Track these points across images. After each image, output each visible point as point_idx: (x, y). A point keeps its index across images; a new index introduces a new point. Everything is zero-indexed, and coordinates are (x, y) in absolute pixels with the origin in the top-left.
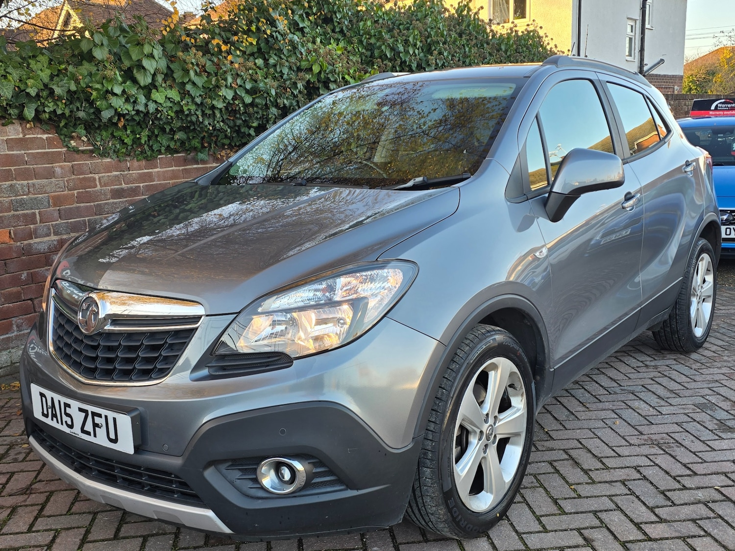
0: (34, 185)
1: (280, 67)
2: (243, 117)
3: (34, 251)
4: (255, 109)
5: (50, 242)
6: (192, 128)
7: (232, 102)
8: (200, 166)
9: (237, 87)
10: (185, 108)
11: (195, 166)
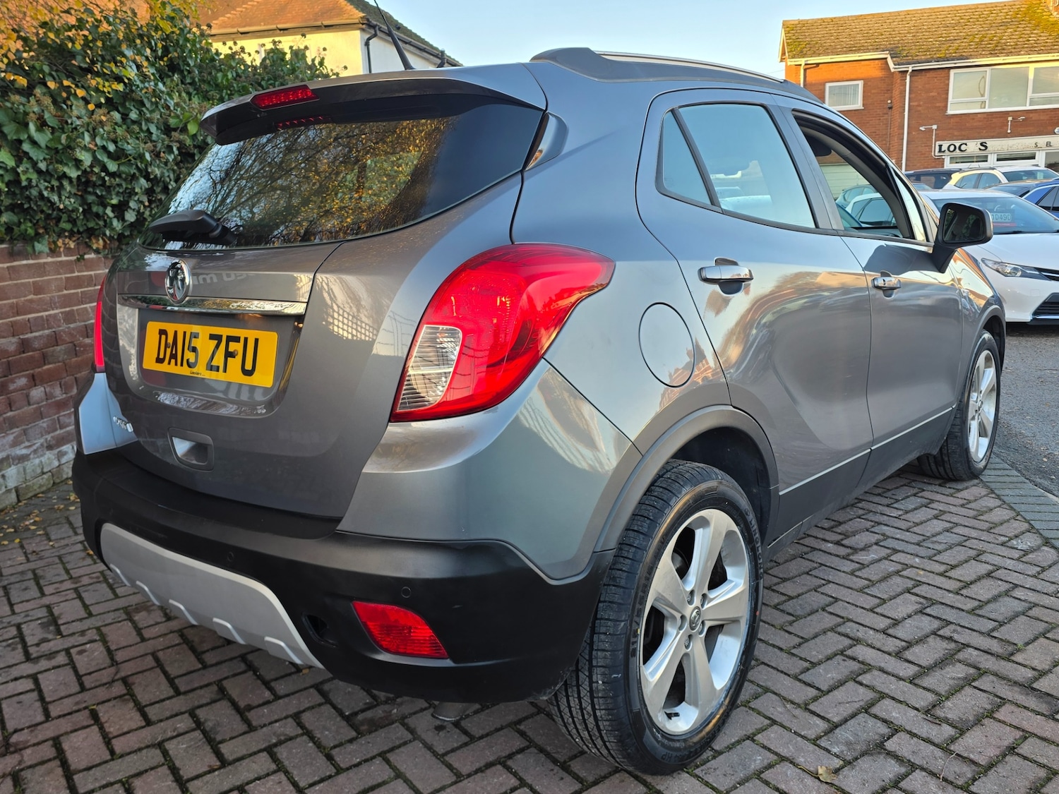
1: (146, 124)
2: (98, 192)
4: (117, 179)
6: (26, 206)
7: (88, 169)
8: (31, 262)
9: (96, 149)
10: (23, 178)
11: (25, 262)
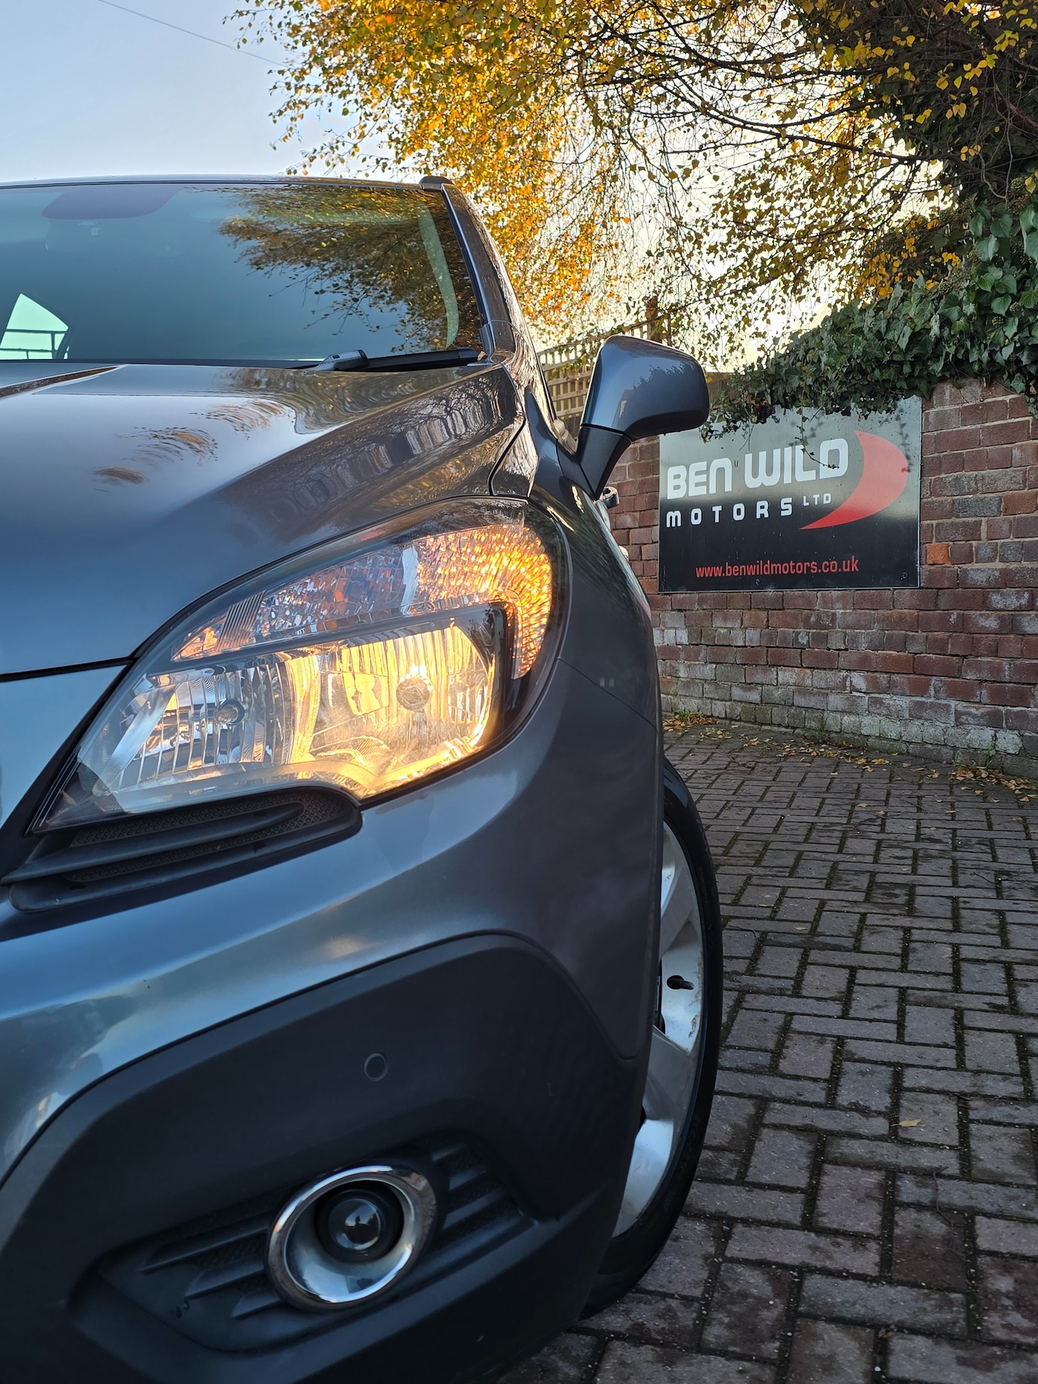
0: (983, 478)
3: (969, 582)
5: (990, 572)
